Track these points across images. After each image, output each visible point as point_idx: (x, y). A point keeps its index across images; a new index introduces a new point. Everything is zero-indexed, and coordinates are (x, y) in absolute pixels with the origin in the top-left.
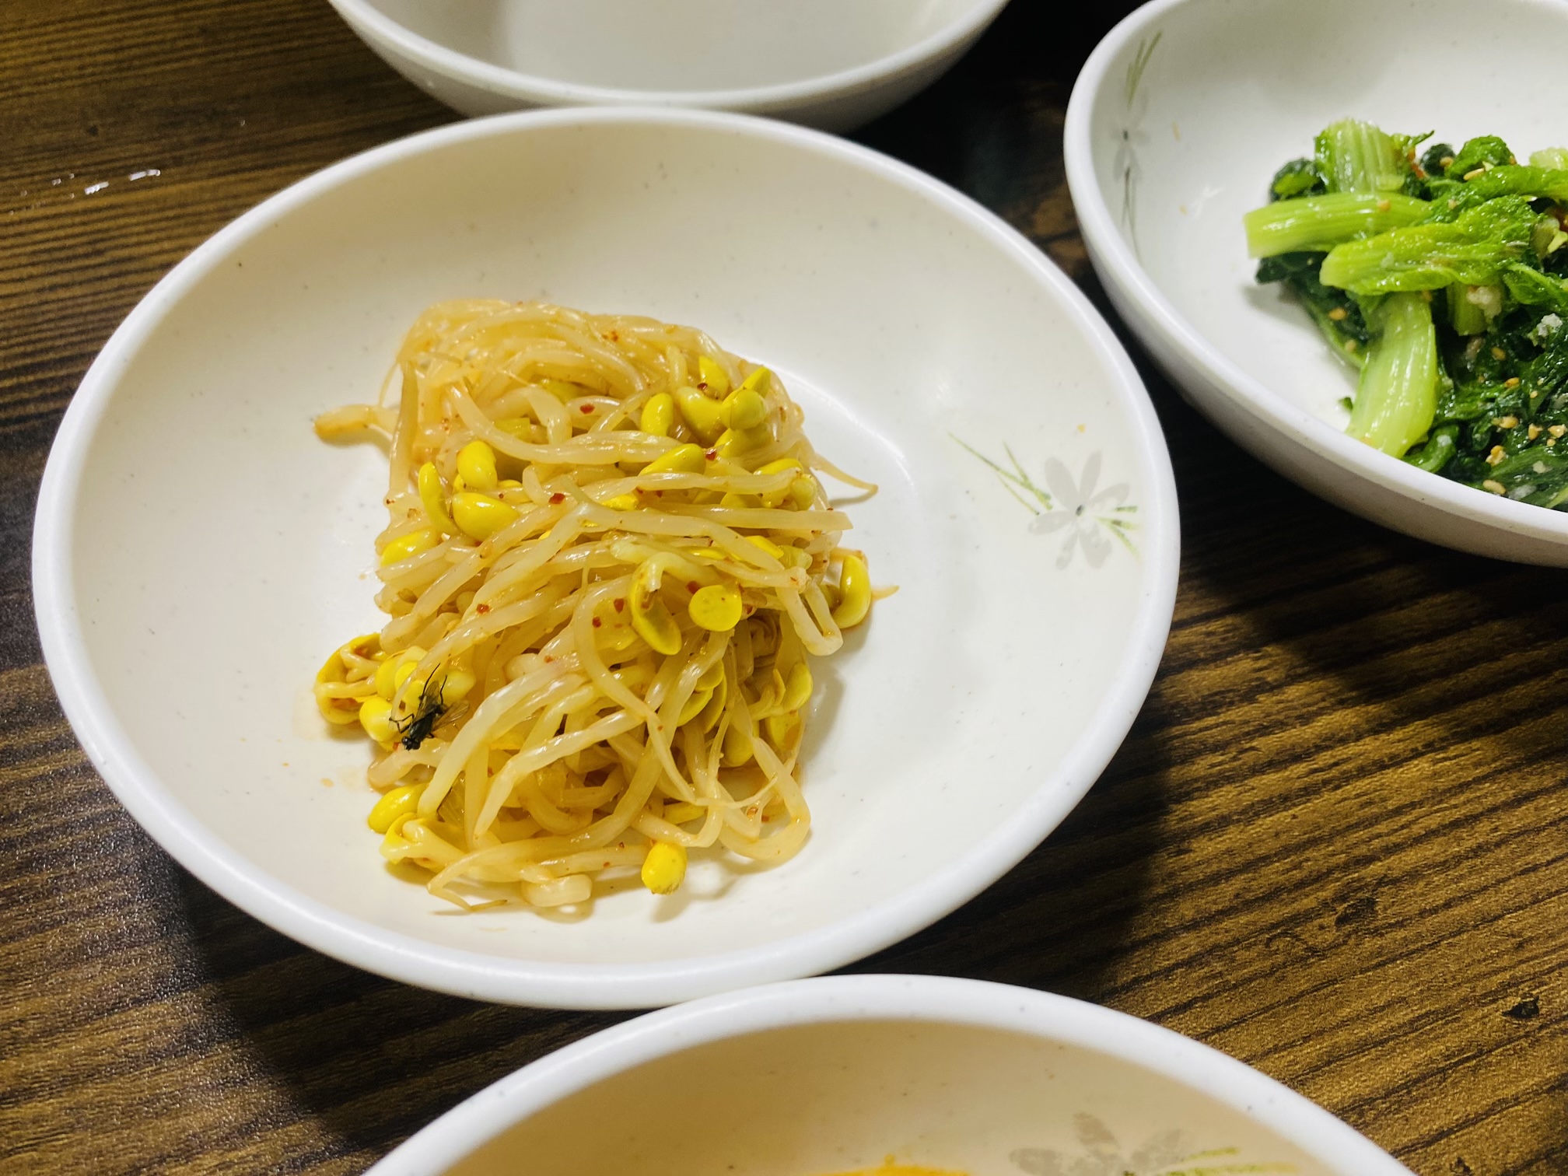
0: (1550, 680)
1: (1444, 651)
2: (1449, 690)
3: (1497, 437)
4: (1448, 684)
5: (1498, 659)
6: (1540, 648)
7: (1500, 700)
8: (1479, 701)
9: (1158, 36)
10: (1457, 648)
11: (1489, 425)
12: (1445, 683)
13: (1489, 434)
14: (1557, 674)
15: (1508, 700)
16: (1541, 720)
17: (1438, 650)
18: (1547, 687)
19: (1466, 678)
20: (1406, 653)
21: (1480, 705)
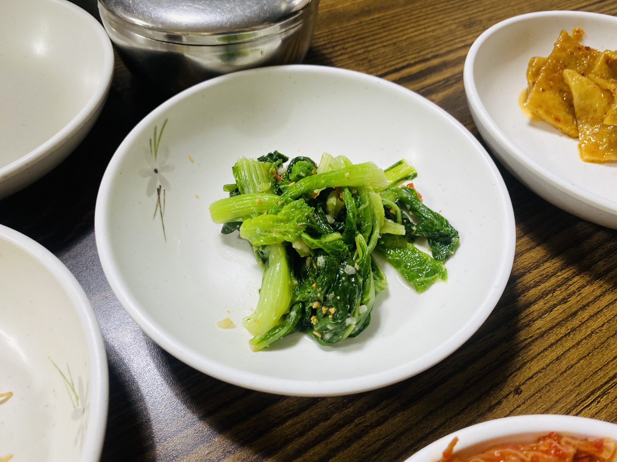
0: (353, 425)
1: (303, 420)
2: (303, 443)
3: (314, 312)
4: (302, 440)
5: (329, 419)
6: (350, 407)
7: (327, 443)
8: (317, 447)
9: (166, 121)
10: (310, 417)
11: (309, 306)
12: (301, 440)
13: (310, 310)
14: (356, 421)
15: (331, 442)
16: (346, 451)
17: (300, 420)
18: (351, 430)
19: (312, 434)
20: (284, 426)
21: (317, 448)
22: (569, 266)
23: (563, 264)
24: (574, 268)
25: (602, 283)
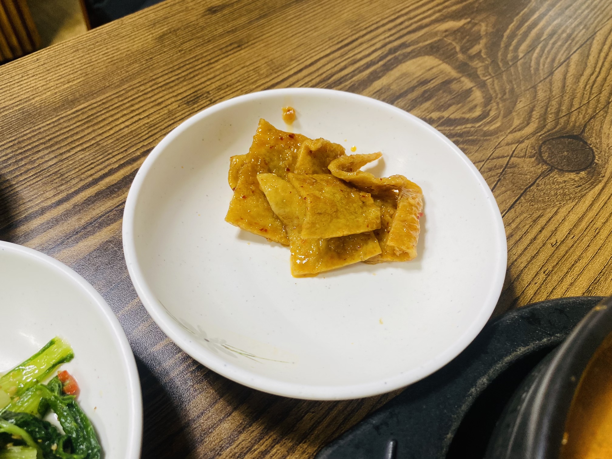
22: (269, 431)
23: (262, 430)
24: (274, 434)
25: (306, 446)
